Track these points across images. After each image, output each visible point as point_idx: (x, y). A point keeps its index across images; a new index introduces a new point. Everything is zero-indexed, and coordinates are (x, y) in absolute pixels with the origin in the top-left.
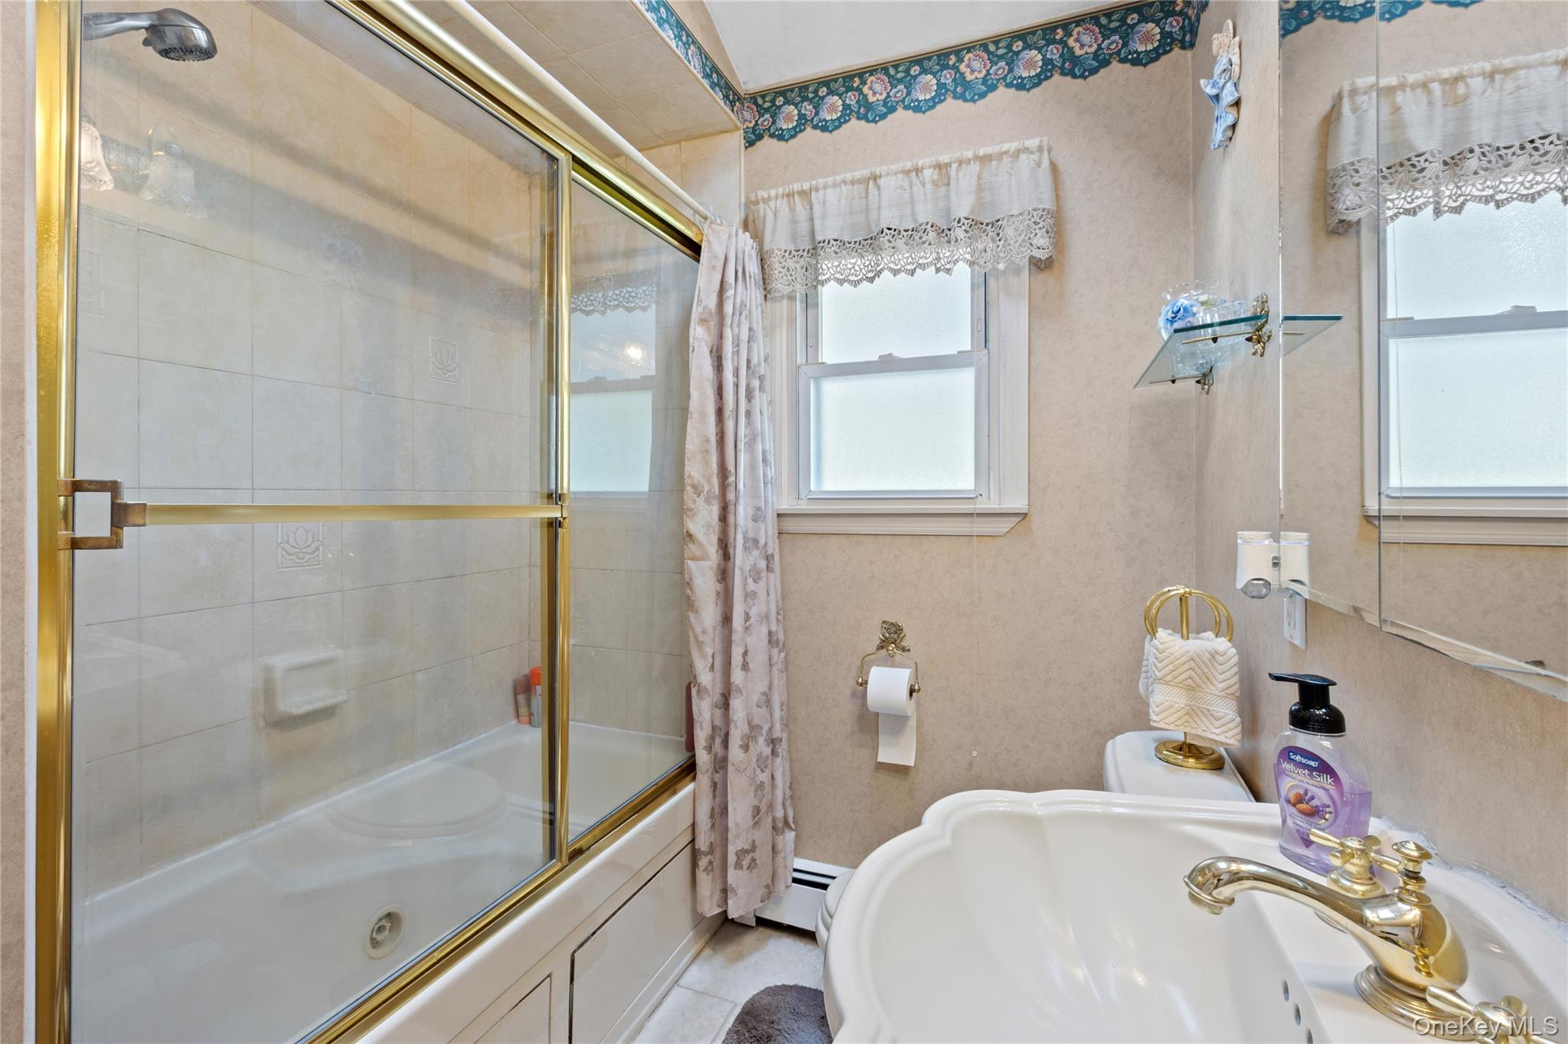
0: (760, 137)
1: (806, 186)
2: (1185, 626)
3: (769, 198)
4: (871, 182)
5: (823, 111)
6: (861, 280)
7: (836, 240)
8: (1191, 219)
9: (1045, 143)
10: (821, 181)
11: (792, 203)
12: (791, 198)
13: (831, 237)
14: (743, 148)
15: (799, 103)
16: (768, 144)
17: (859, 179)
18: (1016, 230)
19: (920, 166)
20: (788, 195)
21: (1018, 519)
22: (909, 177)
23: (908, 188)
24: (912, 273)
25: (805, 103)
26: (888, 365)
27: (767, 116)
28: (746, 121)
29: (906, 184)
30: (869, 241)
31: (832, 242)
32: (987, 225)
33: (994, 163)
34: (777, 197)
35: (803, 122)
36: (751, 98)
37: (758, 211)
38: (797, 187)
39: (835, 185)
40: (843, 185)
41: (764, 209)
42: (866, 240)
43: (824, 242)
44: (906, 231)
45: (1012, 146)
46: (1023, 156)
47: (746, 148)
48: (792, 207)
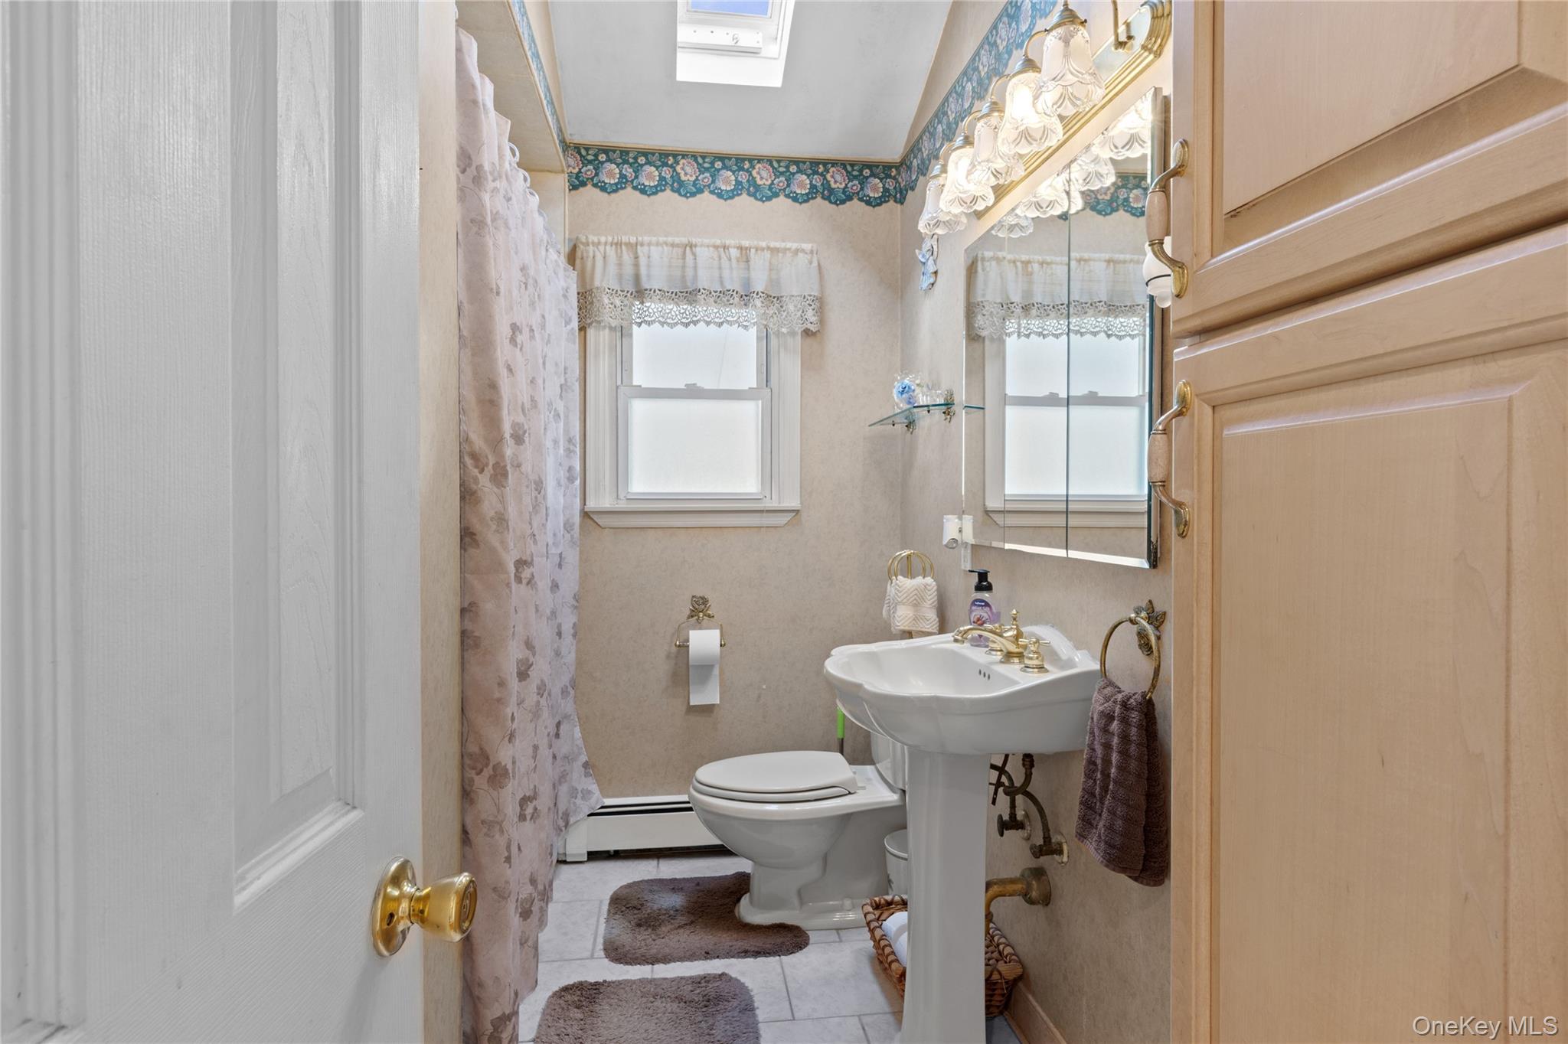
0: (583, 184)
1: (633, 240)
2: (909, 573)
3: (599, 243)
4: (688, 248)
5: (642, 176)
6: (677, 324)
7: (660, 290)
8: (899, 317)
9: (815, 249)
10: (646, 239)
11: (619, 251)
12: (619, 247)
13: (657, 287)
14: (567, 190)
15: (620, 164)
16: (589, 191)
17: (678, 244)
18: (795, 306)
19: (727, 245)
20: (616, 244)
21: (794, 514)
22: (718, 251)
23: (717, 259)
24: (720, 325)
25: (626, 166)
26: (693, 392)
27: (591, 167)
28: (569, 166)
29: (715, 256)
30: (685, 294)
31: (657, 291)
32: (774, 298)
33: (780, 255)
34: (606, 243)
35: (622, 183)
36: (575, 148)
37: (587, 252)
38: (625, 239)
39: (658, 244)
40: (664, 246)
41: (594, 251)
42: (681, 292)
43: (651, 290)
44: (716, 292)
45: (794, 246)
46: (801, 255)
47: (570, 190)
48: (619, 255)
